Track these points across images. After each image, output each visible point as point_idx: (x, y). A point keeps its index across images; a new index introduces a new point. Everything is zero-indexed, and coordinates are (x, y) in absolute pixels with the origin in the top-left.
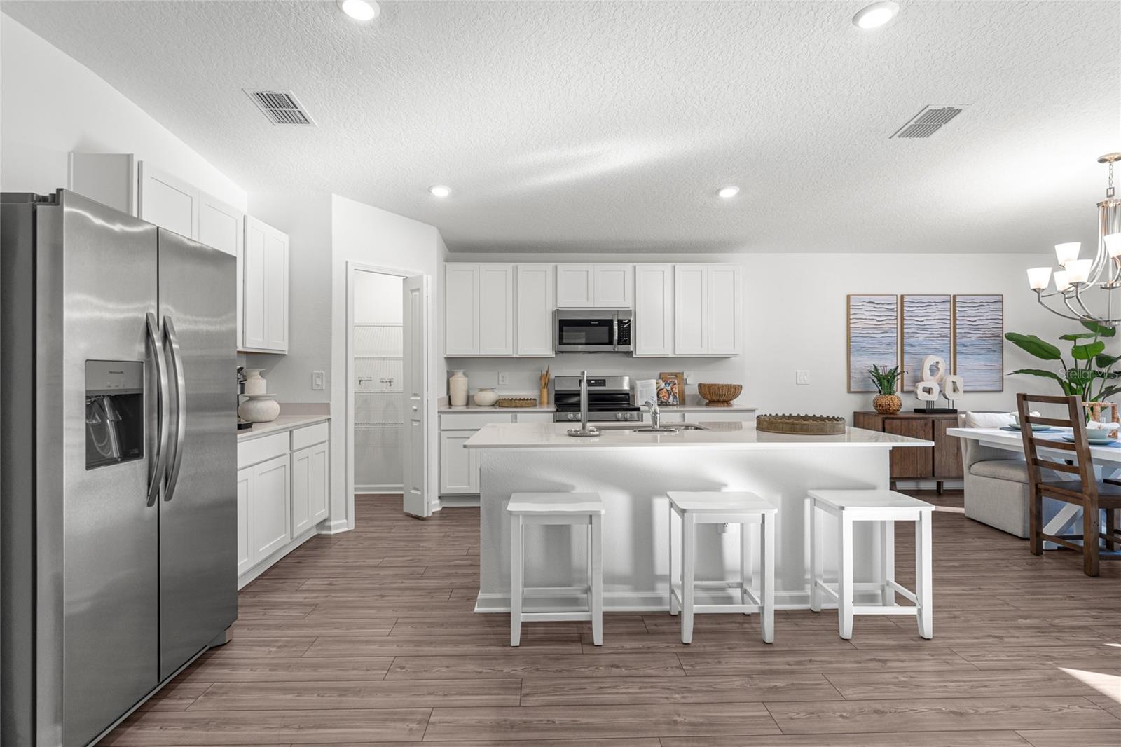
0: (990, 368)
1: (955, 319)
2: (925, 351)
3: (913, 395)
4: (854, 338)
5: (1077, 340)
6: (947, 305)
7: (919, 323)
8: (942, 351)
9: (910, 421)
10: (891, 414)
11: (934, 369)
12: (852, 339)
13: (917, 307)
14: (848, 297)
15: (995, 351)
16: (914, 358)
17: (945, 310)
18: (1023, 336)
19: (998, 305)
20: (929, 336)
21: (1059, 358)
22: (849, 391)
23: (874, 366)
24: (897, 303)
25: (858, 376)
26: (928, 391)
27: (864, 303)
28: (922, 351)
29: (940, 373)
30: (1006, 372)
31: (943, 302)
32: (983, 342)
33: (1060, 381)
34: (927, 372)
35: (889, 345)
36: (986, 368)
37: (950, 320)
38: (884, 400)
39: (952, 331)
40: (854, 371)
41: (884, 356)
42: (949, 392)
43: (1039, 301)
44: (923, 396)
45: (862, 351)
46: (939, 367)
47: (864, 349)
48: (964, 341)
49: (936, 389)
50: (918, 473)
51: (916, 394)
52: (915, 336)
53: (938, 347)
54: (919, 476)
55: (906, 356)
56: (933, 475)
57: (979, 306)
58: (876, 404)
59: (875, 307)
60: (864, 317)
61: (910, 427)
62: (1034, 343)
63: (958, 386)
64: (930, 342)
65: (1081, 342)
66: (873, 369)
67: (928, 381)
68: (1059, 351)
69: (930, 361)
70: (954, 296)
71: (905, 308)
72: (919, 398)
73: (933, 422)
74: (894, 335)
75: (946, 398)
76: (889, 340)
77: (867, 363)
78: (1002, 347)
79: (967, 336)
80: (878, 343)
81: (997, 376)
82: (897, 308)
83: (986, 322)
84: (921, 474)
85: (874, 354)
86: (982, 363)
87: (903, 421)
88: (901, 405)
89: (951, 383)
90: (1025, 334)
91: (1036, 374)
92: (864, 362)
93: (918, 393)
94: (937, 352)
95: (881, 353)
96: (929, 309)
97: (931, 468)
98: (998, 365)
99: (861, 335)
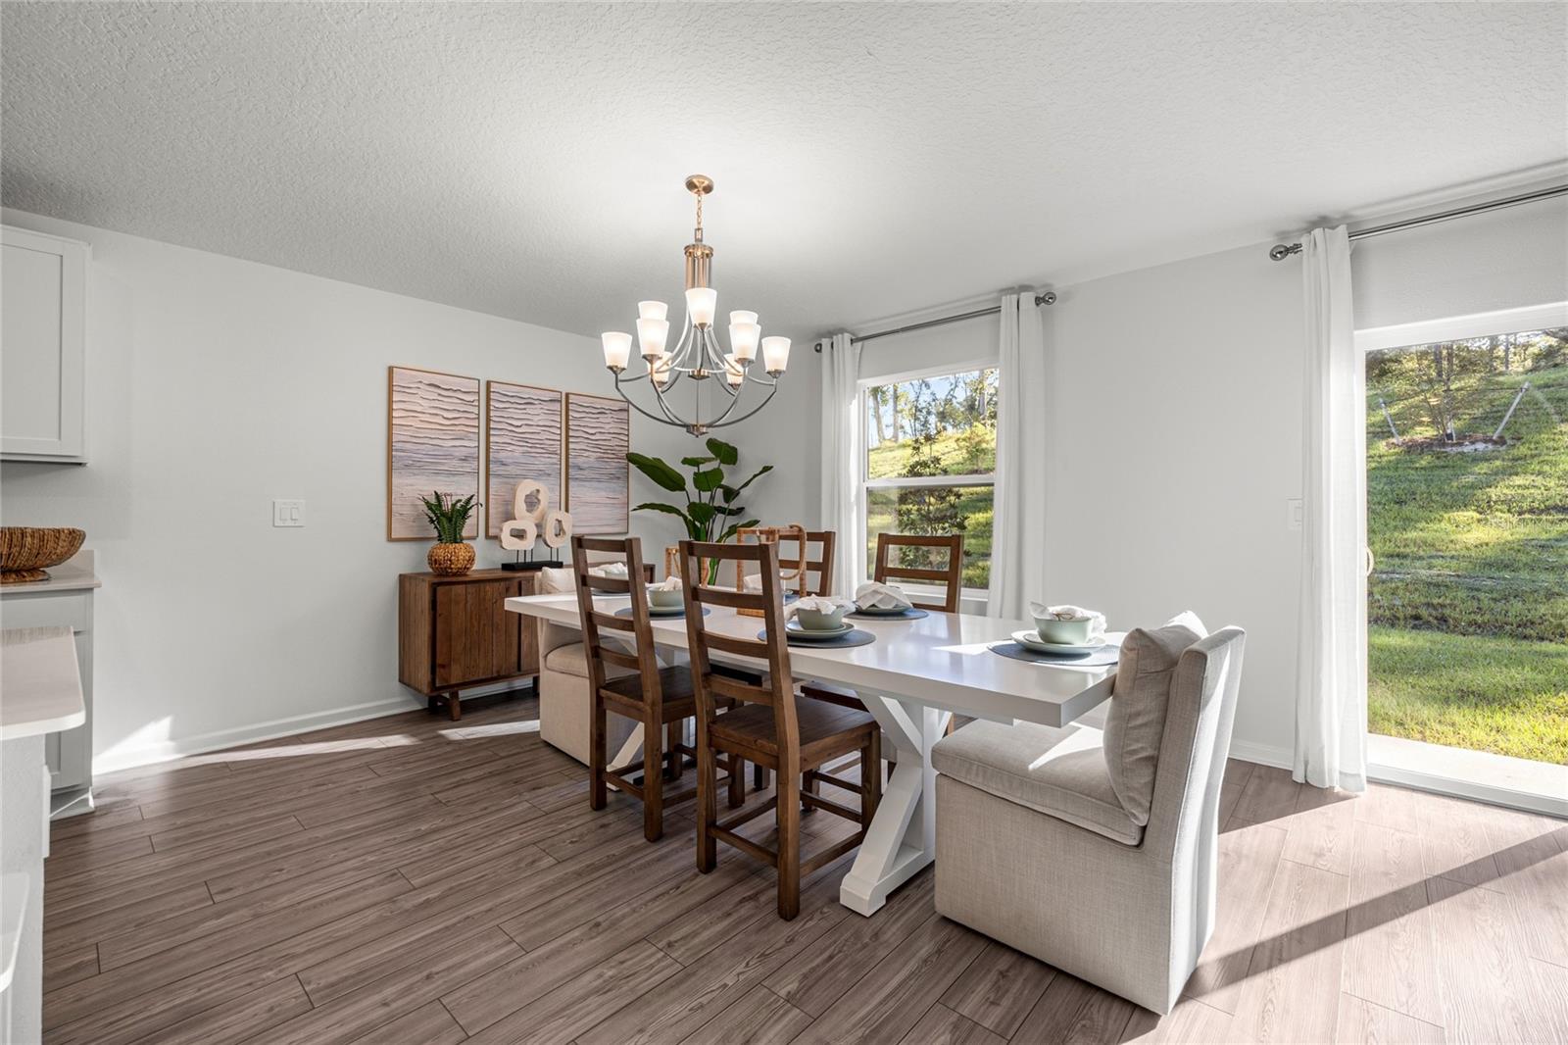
0: (612, 501)
1: (567, 429)
2: (524, 473)
3: (497, 542)
4: (400, 444)
5: (701, 466)
6: (557, 406)
7: (514, 429)
8: (549, 475)
9: (482, 585)
10: (455, 575)
11: (532, 502)
12: (396, 446)
13: (512, 403)
14: (391, 370)
15: (619, 478)
16: (506, 483)
17: (553, 412)
18: (647, 459)
19: (624, 415)
20: (529, 449)
21: (684, 489)
22: (390, 539)
23: (436, 493)
24: (479, 393)
25: (407, 510)
26: (519, 535)
27: (419, 385)
28: (519, 472)
29: (541, 507)
30: (630, 509)
31: (551, 401)
32: (602, 465)
33: (685, 518)
34: (520, 506)
35: (465, 459)
36: (608, 501)
37: (560, 428)
38: (444, 551)
39: (564, 446)
40: (399, 502)
41: (456, 478)
42: (549, 536)
43: (617, 388)
44: (510, 543)
45: (414, 467)
46: (540, 497)
47: (418, 464)
48: (580, 461)
49: (532, 532)
50: (495, 669)
51: (501, 541)
52: (509, 451)
53: (541, 467)
54: (495, 675)
55: (492, 480)
56: (519, 669)
57: (599, 413)
58: (433, 561)
59: (439, 395)
60: (419, 409)
61: (482, 594)
62: (658, 468)
63: (565, 527)
64: (532, 460)
65: (703, 468)
66: (433, 501)
67: (522, 518)
68: (684, 479)
69: (526, 487)
70: (567, 395)
71: (492, 403)
72: (504, 546)
73: (520, 584)
74: (472, 445)
75: (549, 546)
76: (464, 452)
77: (425, 488)
78: (628, 473)
79: (585, 456)
80: (446, 456)
81: (620, 513)
82: (479, 400)
83: (608, 437)
84: (498, 672)
85: (437, 473)
86: (603, 494)
87: (469, 586)
88: (471, 560)
89: (555, 522)
90: (650, 457)
91: (662, 511)
92: (417, 488)
93: (502, 537)
94: (541, 475)
95: (450, 473)
96: (530, 409)
97: (514, 659)
98: (622, 498)
99: (415, 440)
